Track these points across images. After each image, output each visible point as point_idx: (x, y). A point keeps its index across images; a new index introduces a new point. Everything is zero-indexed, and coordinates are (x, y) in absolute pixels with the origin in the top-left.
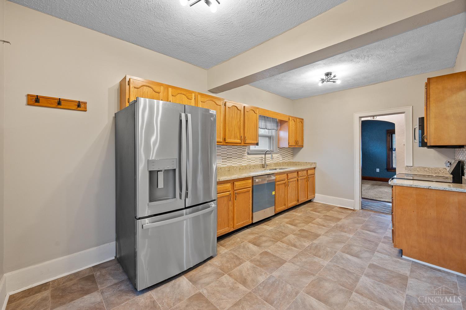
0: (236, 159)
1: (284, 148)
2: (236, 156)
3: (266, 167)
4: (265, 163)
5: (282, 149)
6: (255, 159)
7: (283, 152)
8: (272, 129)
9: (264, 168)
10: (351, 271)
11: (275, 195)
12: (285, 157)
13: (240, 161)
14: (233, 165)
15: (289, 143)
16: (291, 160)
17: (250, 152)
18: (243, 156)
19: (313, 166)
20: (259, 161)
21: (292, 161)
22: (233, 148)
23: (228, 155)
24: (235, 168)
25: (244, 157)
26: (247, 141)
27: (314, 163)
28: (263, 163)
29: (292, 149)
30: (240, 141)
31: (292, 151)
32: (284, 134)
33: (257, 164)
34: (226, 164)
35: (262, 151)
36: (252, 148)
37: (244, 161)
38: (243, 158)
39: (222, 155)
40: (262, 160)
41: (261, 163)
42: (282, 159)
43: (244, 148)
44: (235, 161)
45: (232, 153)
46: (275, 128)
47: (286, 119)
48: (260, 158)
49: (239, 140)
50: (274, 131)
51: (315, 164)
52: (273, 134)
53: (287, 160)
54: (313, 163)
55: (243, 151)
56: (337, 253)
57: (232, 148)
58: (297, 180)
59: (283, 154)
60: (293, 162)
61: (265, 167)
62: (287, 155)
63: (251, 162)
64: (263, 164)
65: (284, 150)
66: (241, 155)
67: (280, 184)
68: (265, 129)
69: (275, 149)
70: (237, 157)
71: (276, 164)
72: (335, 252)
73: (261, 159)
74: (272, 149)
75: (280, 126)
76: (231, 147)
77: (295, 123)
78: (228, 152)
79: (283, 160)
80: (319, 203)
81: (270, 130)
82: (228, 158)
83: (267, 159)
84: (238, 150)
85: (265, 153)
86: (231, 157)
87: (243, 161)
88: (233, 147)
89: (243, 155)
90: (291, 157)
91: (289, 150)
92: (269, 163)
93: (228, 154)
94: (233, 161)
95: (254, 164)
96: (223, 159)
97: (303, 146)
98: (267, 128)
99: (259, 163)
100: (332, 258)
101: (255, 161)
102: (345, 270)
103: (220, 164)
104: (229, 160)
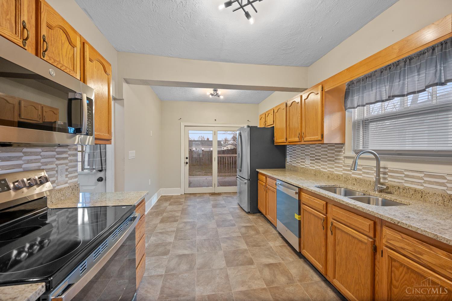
0: (326, 162)
2: (326, 158)
10: (181, 241)
14: (321, 170)
18: (336, 159)
23: (316, 156)
24: (322, 174)
25: (337, 161)
34: (314, 167)
38: (336, 163)
39: (310, 155)
44: (324, 165)
55: (336, 151)
56: (196, 250)
66: (333, 157)
70: (327, 160)
72: (198, 250)
78: (316, 152)
82: (316, 159)
84: (329, 150)
86: (319, 159)
89: (336, 157)
93: (316, 154)
96: (311, 160)
100: (197, 243)
102: (184, 240)
103: (308, 165)
104: (317, 162)
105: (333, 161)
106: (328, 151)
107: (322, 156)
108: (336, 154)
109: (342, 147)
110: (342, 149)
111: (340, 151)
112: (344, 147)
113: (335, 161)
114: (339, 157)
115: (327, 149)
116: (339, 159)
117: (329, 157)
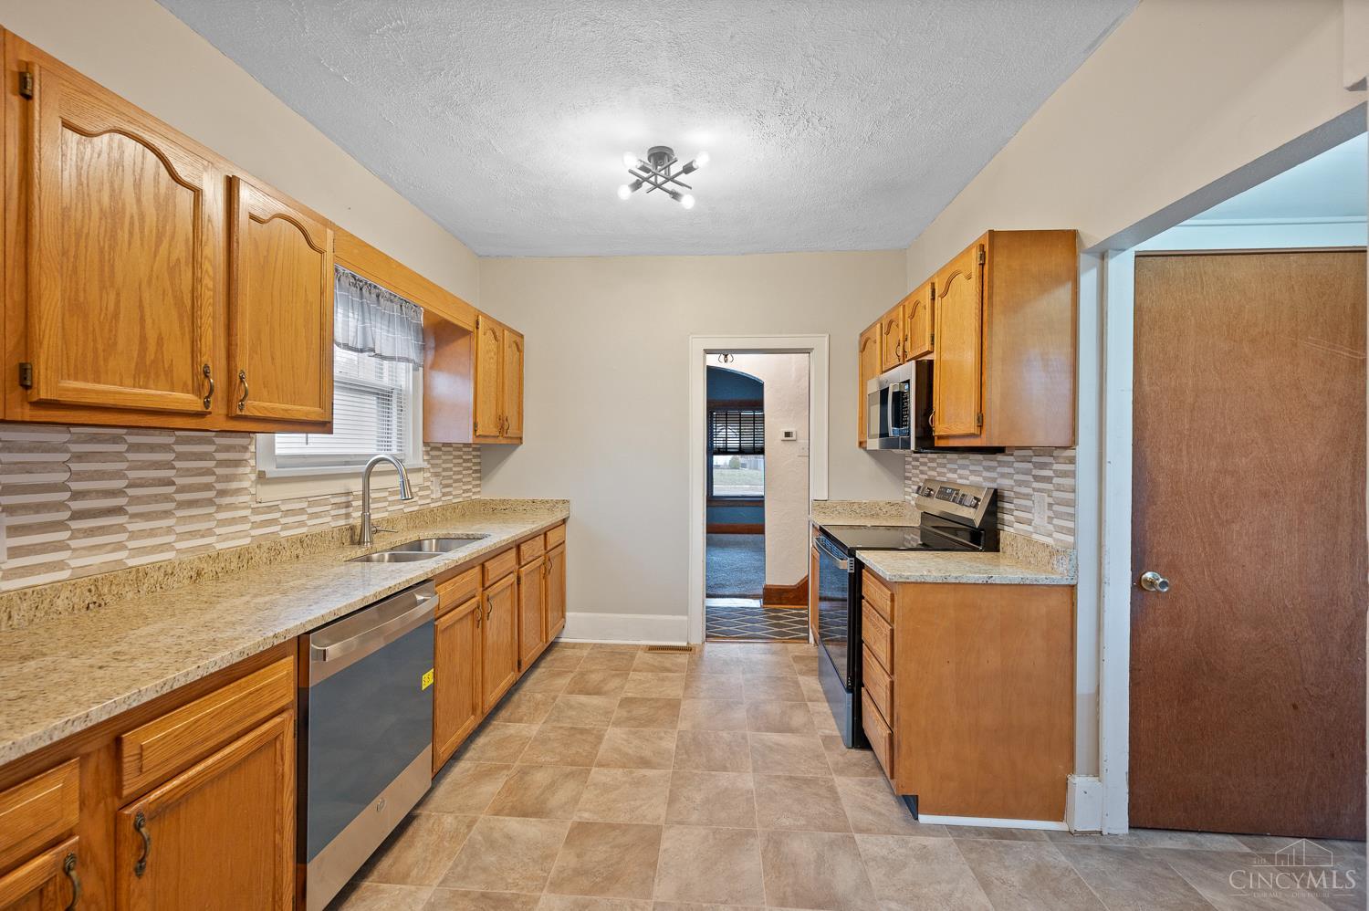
0: (167, 514)
1: (449, 445)
2: (167, 498)
3: (371, 542)
4: (366, 518)
5: (439, 449)
6: (304, 505)
7: (445, 462)
8: (400, 359)
9: (360, 543)
11: (433, 687)
12: (450, 481)
13: (203, 526)
15: (475, 425)
16: (474, 493)
17: (271, 471)
18: (222, 493)
19: (559, 516)
20: (333, 513)
21: (478, 497)
22: (135, 448)
25: (227, 500)
26: (254, 407)
27: (564, 502)
28: (351, 521)
29: (478, 450)
30: (190, 397)
31: (478, 456)
32: (452, 387)
33: (317, 530)
35: (347, 460)
36: (287, 444)
37: (233, 521)
38: (220, 508)
40: (348, 505)
41: (342, 522)
42: (439, 495)
43: (228, 449)
45: (124, 477)
46: (413, 354)
47: (467, 323)
48: (334, 495)
49: (184, 390)
50: (407, 372)
51: (566, 505)
52: (403, 384)
53: (458, 495)
54: (557, 502)
55: (221, 463)
57: (123, 447)
58: (516, 583)
59: (445, 470)
60: (480, 501)
61: (367, 538)
62: (459, 473)
63: (283, 521)
64: (352, 528)
65: (449, 453)
66: (208, 487)
67: (454, 623)
68: (362, 351)
69: (409, 449)
71: (417, 519)
73: (343, 499)
74: (394, 451)
75: (437, 348)
76: (116, 440)
77: (498, 347)
79: (444, 495)
80: (582, 646)
81: (386, 363)
83: (377, 500)
84: (180, 457)
85: (363, 468)
86: (118, 511)
87: (222, 523)
88: (132, 439)
90: (474, 483)
91: (469, 453)
92: (386, 514)
94: (133, 536)
95: (304, 530)
97: (521, 438)
98: (373, 350)
99: (331, 521)
101: (304, 517)
105: (210, 502)
106: (178, 464)
107: (130, 492)
108: (222, 476)
109: (245, 449)
110: (247, 455)
111: (238, 463)
112: (252, 448)
113: (218, 501)
114: (234, 485)
115: (171, 456)
116: (237, 492)
117: (182, 489)
